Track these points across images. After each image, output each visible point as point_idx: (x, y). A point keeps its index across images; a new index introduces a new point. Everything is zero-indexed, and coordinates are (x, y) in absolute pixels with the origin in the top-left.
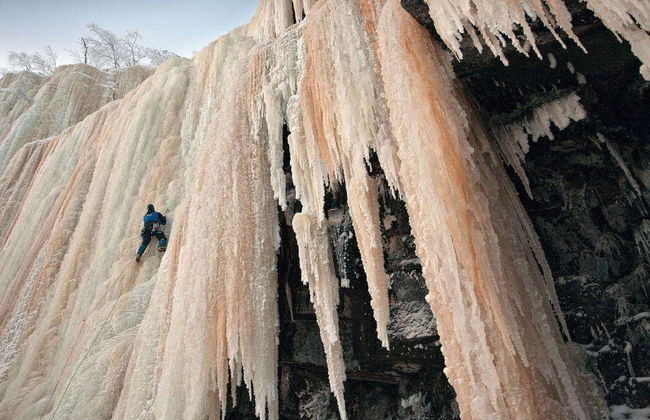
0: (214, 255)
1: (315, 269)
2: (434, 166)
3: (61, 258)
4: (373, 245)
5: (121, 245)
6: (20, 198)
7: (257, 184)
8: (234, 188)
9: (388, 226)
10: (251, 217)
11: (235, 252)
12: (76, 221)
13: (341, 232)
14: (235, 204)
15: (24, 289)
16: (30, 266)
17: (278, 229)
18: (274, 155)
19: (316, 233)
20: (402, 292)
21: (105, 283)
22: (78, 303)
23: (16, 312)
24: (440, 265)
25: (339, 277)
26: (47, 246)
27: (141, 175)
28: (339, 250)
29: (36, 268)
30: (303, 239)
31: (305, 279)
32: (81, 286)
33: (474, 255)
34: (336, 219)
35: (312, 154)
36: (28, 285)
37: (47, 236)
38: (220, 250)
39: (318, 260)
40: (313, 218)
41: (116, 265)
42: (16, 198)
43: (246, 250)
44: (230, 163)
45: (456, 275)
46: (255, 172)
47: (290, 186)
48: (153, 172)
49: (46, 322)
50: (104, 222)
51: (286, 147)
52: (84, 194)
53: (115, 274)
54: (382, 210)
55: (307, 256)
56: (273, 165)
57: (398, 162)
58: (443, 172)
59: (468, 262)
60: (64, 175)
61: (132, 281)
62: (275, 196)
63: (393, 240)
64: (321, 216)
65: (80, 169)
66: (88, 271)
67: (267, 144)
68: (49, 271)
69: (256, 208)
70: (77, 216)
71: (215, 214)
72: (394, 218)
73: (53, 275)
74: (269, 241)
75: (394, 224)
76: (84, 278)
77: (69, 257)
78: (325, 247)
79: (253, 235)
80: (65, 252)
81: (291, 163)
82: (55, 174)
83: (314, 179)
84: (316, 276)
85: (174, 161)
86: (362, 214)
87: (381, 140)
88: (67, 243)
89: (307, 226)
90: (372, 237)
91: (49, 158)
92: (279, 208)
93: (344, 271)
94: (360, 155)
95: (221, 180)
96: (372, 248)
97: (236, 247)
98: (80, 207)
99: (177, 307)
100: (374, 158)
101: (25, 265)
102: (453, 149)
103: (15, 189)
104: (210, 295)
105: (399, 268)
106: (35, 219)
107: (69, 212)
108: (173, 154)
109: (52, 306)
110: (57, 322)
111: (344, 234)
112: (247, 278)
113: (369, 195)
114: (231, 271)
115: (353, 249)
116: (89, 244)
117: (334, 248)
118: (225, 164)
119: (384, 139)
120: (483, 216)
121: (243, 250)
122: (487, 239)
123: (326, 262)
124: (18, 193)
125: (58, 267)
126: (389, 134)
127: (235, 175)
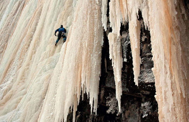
0: (79, 46)
1: (114, 54)
2: (161, 19)
3: (30, 42)
4: (136, 47)
5: (50, 39)
6: (17, 19)
7: (96, 20)
8: (88, 22)
9: (143, 40)
10: (93, 33)
11: (86, 45)
12: (35, 29)
13: (126, 41)
14: (88, 28)
15: (18, 53)
16: (20, 44)
17: (103, 38)
18: (104, 10)
19: (116, 40)
20: (146, 65)
21: (44, 52)
22: (35, 59)
23: (15, 60)
24: (158, 57)
25: (123, 58)
26: (25, 38)
27: (58, 14)
28: (124, 48)
29: (22, 45)
30: (111, 43)
31: (110, 57)
32: (36, 53)
33: (171, 55)
34: (124, 36)
35: (117, 10)
36: (19, 51)
37: (25, 34)
38: (81, 44)
39: (116, 51)
40: (115, 35)
41: (48, 46)
42: (15, 20)
43: (90, 45)
44: (87, 12)
45: (163, 62)
46: (96, 16)
47: (108, 22)
48: (63, 12)
49: (25, 64)
50: (44, 30)
51: (108, 7)
52: (38, 20)
53: (48, 49)
54: (141, 34)
55: (112, 49)
56: (103, 13)
57: (148, 15)
58: (164, 21)
59: (168, 57)
60: (32, 12)
61: (54, 52)
62: (103, 26)
63: (145, 45)
64: (119, 34)
65: (37, 10)
66: (39, 48)
67: (101, 5)
68: (26, 47)
69: (95, 29)
70: (36, 28)
71: (80, 31)
72: (146, 37)
73: (27, 48)
74: (99, 42)
75: (146, 39)
76: (37, 50)
77: (33, 42)
78: (119, 46)
79: (93, 40)
80: (31, 40)
81: (110, 13)
82: (29, 12)
83: (117, 20)
84: (115, 57)
85: (70, 9)
86: (134, 35)
87: (143, 6)
88: (32, 37)
89: (113, 38)
90: (136, 44)
91: (27, 6)
92: (104, 30)
93: (125, 56)
94: (135, 12)
95: (83, 18)
96: (136, 48)
97: (87, 43)
98: (36, 24)
99: (65, 64)
100: (140, 13)
101: (18, 43)
102: (169, 12)
103: (15, 16)
104: (77, 60)
105: (146, 56)
106: (22, 28)
107: (33, 26)
108: (70, 6)
109: (27, 59)
110: (28, 65)
111: (127, 42)
112: (90, 55)
113: (137, 28)
114: (84, 53)
115: (129, 48)
116: (39, 38)
117: (122, 47)
118: (85, 12)
119: (145, 6)
120: (177, 40)
121: (89, 45)
122: (177, 49)
123: (119, 52)
124: (16, 18)
125: (29, 45)
126: (147, 4)
127: (88, 16)
